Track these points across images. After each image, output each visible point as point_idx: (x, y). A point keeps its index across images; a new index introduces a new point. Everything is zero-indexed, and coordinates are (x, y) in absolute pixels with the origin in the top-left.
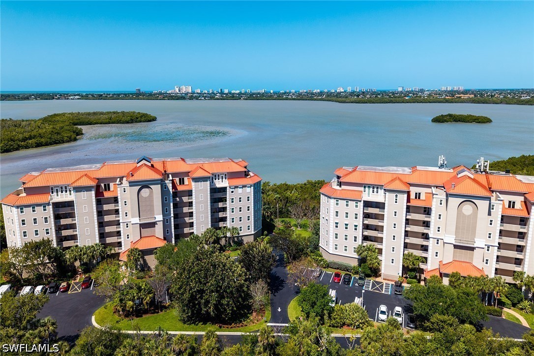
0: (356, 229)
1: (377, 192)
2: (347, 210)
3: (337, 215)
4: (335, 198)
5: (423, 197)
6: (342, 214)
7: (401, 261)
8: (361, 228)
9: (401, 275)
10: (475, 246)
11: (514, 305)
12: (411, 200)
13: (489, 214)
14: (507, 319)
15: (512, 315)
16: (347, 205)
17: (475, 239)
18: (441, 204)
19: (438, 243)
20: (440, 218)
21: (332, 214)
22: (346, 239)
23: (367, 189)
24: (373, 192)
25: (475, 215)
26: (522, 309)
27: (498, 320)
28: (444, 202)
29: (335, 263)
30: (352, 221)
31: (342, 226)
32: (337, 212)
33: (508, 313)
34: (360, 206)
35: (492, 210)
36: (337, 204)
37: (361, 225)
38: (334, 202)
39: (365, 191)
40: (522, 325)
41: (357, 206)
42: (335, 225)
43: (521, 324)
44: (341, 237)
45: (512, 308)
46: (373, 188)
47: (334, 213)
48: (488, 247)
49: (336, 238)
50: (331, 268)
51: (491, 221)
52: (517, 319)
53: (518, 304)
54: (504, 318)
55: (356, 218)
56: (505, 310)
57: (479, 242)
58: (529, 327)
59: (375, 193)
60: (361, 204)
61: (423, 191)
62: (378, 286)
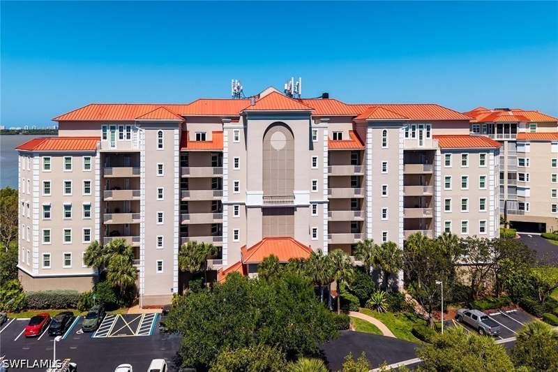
0: (87, 215)
1: (128, 137)
2: (68, 175)
3: (47, 191)
4: (41, 155)
5: (209, 138)
6: (58, 187)
7: (176, 262)
8: (98, 210)
9: (176, 290)
10: (296, 203)
11: (363, 303)
12: (188, 144)
13: (311, 148)
14: (359, 330)
15: (365, 322)
16: (68, 166)
17: (295, 192)
18: (237, 139)
19: (236, 213)
20: (237, 166)
21: (38, 189)
22: (68, 239)
23: (108, 132)
24: (121, 138)
25: (290, 148)
26: (375, 307)
27: (346, 337)
28: (241, 135)
29: (41, 296)
30: (78, 198)
31: (58, 212)
32: (47, 184)
33: (357, 319)
34: (94, 164)
35: (314, 141)
36: (47, 166)
37: (98, 205)
38: (40, 164)
39: (105, 138)
40: (382, 336)
41: (87, 166)
42: (43, 212)
43: (380, 334)
44: (57, 235)
45: (360, 309)
46: (121, 129)
47: (40, 186)
48: (314, 207)
49: (47, 239)
50: (32, 308)
51: (315, 159)
52: (373, 327)
53: (368, 299)
54: (354, 330)
55: (87, 190)
56: (352, 314)
57: (302, 197)
58: (393, 336)
59: (125, 138)
60: (96, 161)
61: (208, 129)
62: (127, 324)
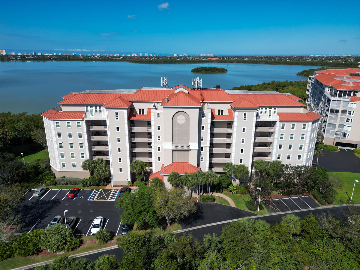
0: (81, 147)
2: (69, 130)
3: (59, 136)
4: (54, 121)
5: (146, 112)
6: (64, 135)
7: (129, 169)
9: (129, 180)
10: (190, 148)
16: (69, 126)
18: (159, 116)
19: (159, 150)
20: (159, 129)
21: (54, 136)
22: (73, 157)
23: (89, 108)
24: (96, 111)
25: (187, 124)
29: (63, 180)
31: (66, 146)
32: (59, 133)
34: (83, 125)
35: (202, 118)
36: (58, 126)
37: (87, 143)
38: (54, 125)
39: (87, 112)
41: (79, 126)
42: (59, 145)
44: (67, 155)
46: (96, 107)
47: (56, 134)
48: (202, 148)
49: (62, 157)
50: (59, 184)
51: (203, 127)
52: (227, 201)
54: (217, 203)
55: (80, 137)
57: (193, 145)
59: (99, 112)
61: (146, 107)
62: (104, 195)
